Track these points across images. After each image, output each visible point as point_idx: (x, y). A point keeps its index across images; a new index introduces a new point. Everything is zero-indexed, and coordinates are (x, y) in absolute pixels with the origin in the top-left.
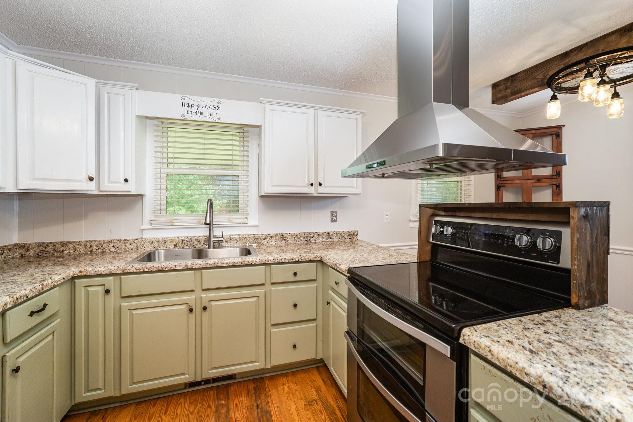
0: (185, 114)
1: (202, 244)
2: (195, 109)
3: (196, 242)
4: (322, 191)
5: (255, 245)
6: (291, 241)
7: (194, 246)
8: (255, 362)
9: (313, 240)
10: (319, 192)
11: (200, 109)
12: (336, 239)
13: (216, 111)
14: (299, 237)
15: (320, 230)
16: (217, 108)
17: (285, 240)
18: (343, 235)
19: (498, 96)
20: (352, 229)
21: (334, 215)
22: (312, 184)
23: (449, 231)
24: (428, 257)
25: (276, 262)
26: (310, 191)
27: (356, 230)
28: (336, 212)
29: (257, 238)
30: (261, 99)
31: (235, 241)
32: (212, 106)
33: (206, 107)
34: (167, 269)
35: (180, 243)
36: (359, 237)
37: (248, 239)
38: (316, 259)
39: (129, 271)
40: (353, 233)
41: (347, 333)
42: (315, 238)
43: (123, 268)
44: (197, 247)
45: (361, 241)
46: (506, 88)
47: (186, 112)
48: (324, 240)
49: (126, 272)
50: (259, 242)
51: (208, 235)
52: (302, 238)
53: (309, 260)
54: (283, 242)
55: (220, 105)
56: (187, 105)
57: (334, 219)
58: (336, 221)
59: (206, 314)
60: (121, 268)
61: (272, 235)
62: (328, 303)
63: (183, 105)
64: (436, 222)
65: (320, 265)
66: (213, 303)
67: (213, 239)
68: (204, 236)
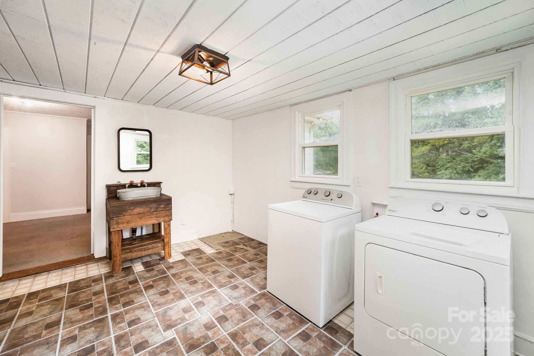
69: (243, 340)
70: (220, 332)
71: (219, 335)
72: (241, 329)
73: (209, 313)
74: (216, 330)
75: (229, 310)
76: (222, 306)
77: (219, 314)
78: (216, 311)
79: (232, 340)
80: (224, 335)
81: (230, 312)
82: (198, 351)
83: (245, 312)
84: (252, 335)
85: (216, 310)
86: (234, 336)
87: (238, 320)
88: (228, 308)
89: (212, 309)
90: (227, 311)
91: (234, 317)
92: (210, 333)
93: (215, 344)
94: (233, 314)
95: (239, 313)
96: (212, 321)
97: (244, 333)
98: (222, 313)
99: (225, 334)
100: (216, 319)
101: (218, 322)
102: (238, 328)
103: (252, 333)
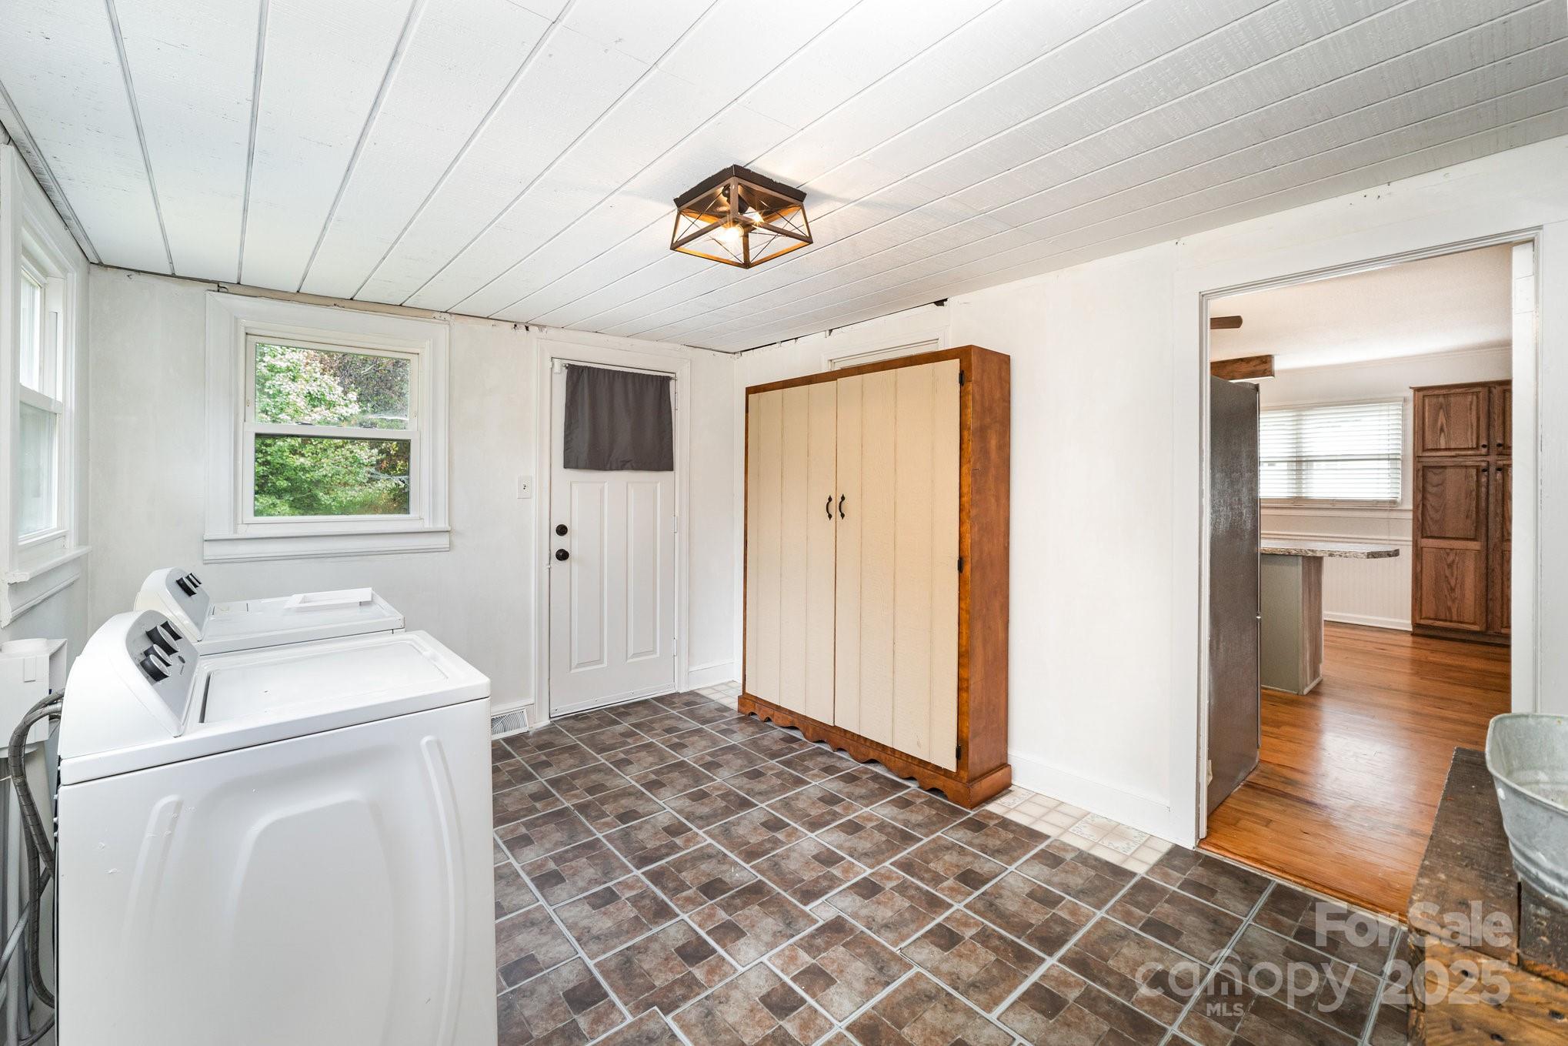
69: (640, 904)
70: (698, 919)
71: (699, 913)
72: (642, 928)
73: (741, 970)
74: (709, 923)
75: (675, 982)
76: (699, 998)
77: (706, 968)
78: (716, 978)
79: (666, 904)
80: (687, 913)
81: (671, 977)
82: (739, 884)
83: (621, 978)
84: (617, 914)
85: (720, 981)
86: (662, 912)
87: (646, 949)
88: (679, 991)
89: (734, 985)
90: (681, 981)
91: (660, 960)
92: (722, 916)
93: (706, 896)
94: (660, 971)
95: (642, 976)
96: (724, 946)
97: (636, 917)
98: (699, 972)
99: (685, 917)
100: (714, 951)
101: (705, 942)
102: (651, 929)
103: (614, 919)
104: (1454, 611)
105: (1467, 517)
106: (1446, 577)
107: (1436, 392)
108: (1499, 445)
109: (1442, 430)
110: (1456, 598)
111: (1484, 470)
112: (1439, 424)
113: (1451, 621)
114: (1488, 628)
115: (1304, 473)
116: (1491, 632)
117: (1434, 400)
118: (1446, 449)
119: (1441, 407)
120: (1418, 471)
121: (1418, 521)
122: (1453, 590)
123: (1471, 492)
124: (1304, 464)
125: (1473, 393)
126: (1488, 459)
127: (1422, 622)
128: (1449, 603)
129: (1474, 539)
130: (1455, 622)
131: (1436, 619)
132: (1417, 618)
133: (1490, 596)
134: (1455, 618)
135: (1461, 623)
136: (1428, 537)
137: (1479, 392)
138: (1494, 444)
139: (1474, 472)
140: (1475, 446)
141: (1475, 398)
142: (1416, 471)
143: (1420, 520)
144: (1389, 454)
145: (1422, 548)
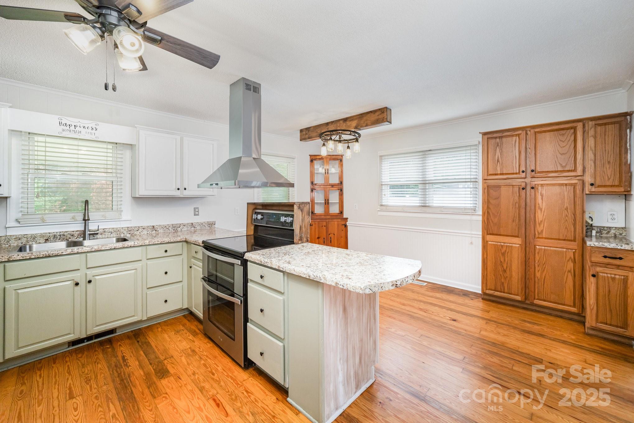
0: (63, 132)
1: (76, 237)
2: (72, 128)
3: (69, 236)
4: (186, 193)
5: (129, 235)
6: (161, 231)
7: (67, 239)
8: (134, 316)
9: (179, 229)
10: (184, 194)
11: (77, 129)
12: (198, 228)
13: (94, 131)
14: (168, 227)
15: (186, 222)
16: (94, 129)
17: (156, 231)
18: (204, 224)
19: (303, 137)
20: (211, 220)
21: (197, 210)
22: (178, 189)
23: (259, 217)
24: (252, 233)
25: (151, 244)
26: (178, 194)
27: (214, 220)
28: (198, 208)
29: (130, 229)
30: (136, 125)
31: (110, 233)
32: (90, 127)
33: (84, 127)
34: (54, 255)
35: (52, 238)
36: (216, 226)
37: (122, 231)
38: (182, 240)
39: (14, 259)
40: (211, 223)
41: (203, 278)
42: (181, 228)
43: (8, 257)
44: (70, 240)
45: (217, 228)
46: (306, 134)
47: (64, 130)
48: (188, 229)
49: (12, 260)
50: (132, 233)
51: (83, 229)
52: (170, 228)
53: (177, 241)
54: (154, 232)
55: (97, 127)
56: (65, 124)
57: (197, 213)
58: (198, 215)
59: (90, 286)
60: (6, 257)
61: (144, 227)
62: (191, 267)
63: (61, 124)
64: (256, 213)
65: (185, 244)
66: (97, 277)
67: (89, 233)
68: (77, 231)
104: (506, 285)
105: (513, 221)
106: (501, 262)
107: (495, 135)
108: (532, 171)
109: (498, 161)
110: (507, 277)
111: (523, 189)
112: (497, 157)
113: (504, 292)
114: (526, 299)
115: (427, 191)
116: (527, 302)
117: (493, 141)
118: (501, 174)
119: (498, 145)
120: (485, 189)
121: (485, 223)
122: (505, 271)
123: (516, 203)
124: (427, 185)
125: (516, 135)
126: (526, 180)
127: (488, 292)
128: (503, 280)
129: (518, 237)
130: (507, 293)
131: (495, 290)
132: (484, 288)
133: (527, 277)
134: (506, 290)
135: (510, 294)
136: (490, 234)
137: (521, 134)
138: (529, 171)
139: (516, 189)
140: (518, 172)
141: (517, 137)
142: (484, 189)
143: (486, 223)
144: (471, 178)
145: (487, 241)
